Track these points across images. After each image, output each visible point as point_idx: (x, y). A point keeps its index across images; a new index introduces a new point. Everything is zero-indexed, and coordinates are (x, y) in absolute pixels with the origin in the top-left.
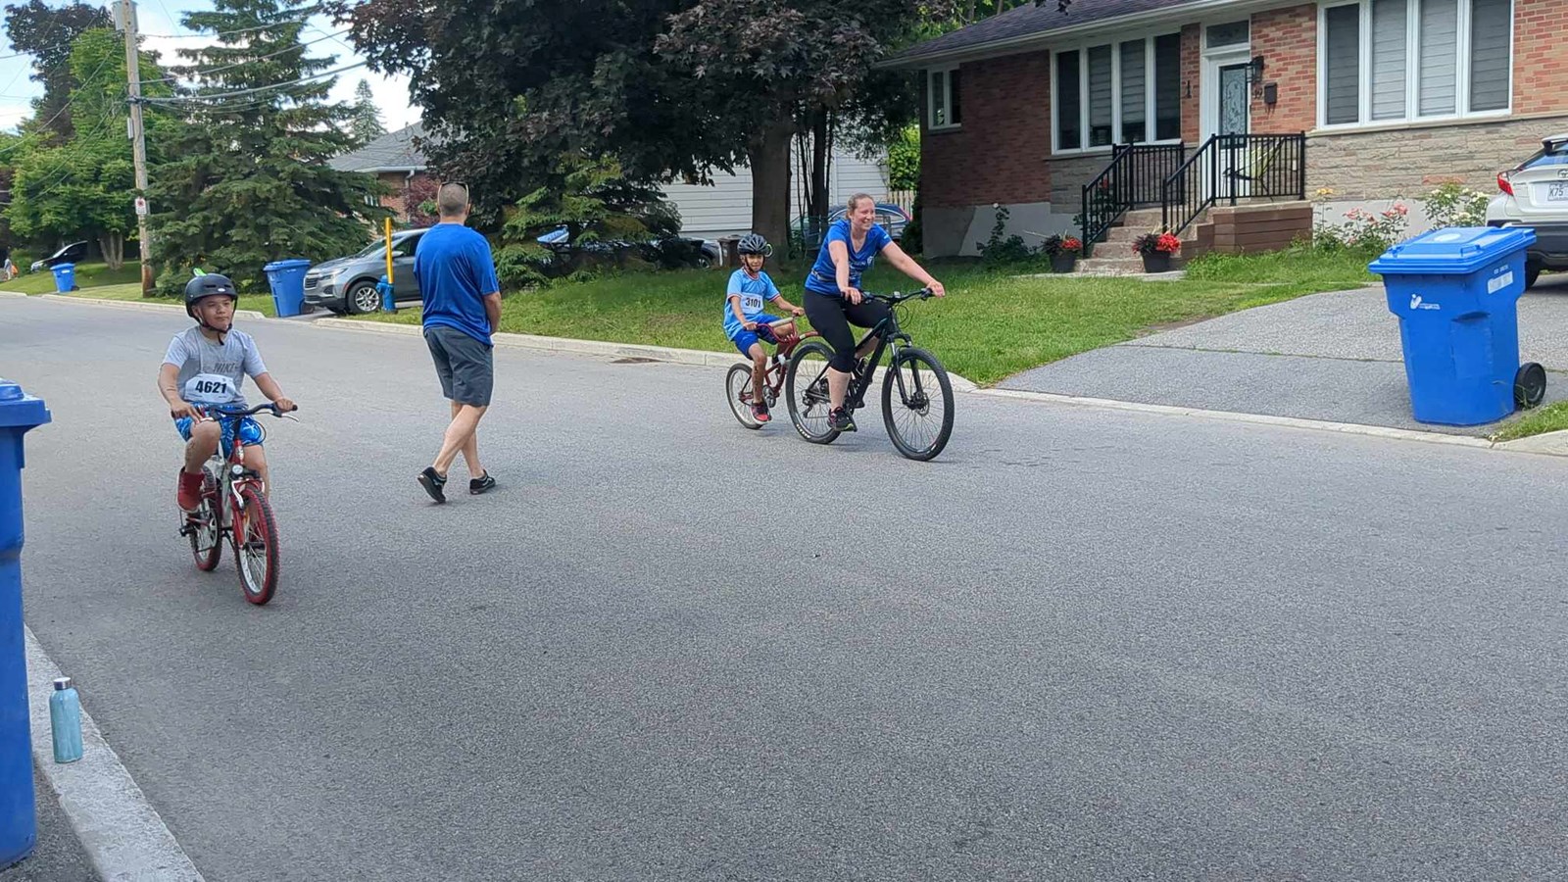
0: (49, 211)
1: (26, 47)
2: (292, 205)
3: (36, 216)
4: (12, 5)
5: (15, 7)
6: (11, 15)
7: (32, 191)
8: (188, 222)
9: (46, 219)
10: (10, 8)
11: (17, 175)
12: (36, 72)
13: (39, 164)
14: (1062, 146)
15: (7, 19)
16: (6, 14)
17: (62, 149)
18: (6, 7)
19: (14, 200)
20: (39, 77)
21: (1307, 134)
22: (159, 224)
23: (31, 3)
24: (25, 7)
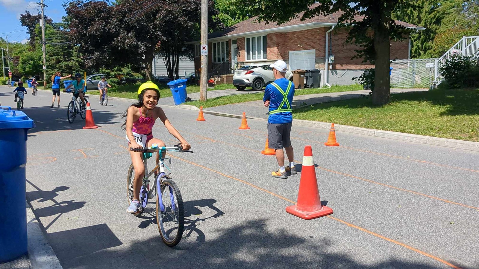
0: (28, 67)
1: (25, 25)
3: (24, 69)
4: (22, 14)
5: (23, 15)
6: (22, 17)
7: (24, 62)
8: (54, 71)
9: (27, 69)
10: (22, 15)
11: (20, 58)
12: (28, 31)
13: (26, 55)
15: (21, 18)
16: (20, 17)
17: (32, 52)
18: (21, 15)
19: (20, 64)
20: (29, 33)
21: (244, 62)
22: (47, 71)
23: (27, 14)
24: (25, 15)
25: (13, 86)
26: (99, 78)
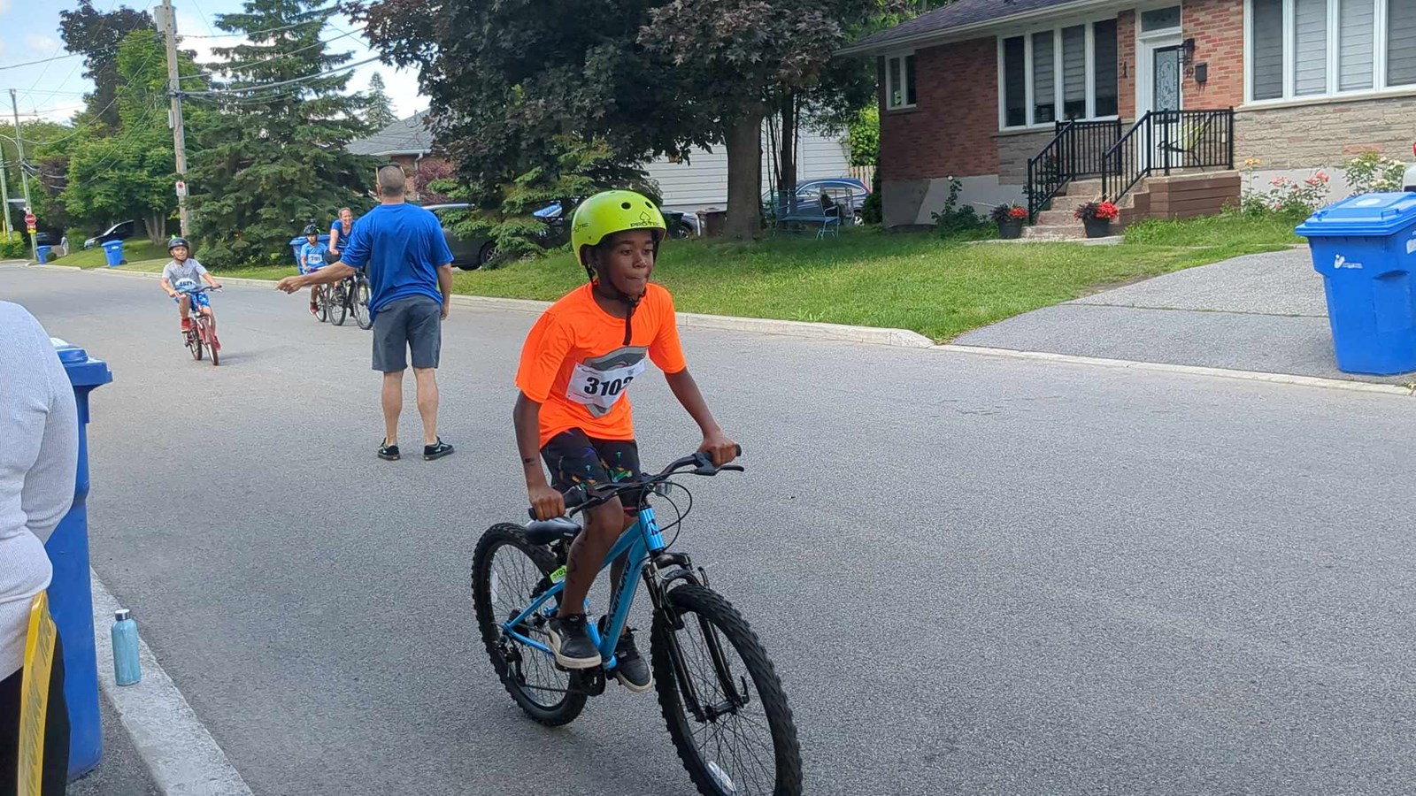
0: (100, 194)
1: (78, 48)
2: (315, 186)
3: (88, 199)
4: (66, 11)
5: (69, 12)
6: (65, 19)
7: (85, 176)
8: (223, 203)
9: (98, 201)
10: (64, 13)
11: (72, 162)
12: (87, 70)
13: (91, 152)
14: (1010, 123)
15: (62, 23)
16: (61, 19)
17: (110, 138)
18: (61, 12)
19: (70, 185)
20: (90, 75)
21: (1235, 109)
22: (197, 205)
23: (83, 9)
24: (77, 12)
25: (44, 263)
26: (456, 222)
